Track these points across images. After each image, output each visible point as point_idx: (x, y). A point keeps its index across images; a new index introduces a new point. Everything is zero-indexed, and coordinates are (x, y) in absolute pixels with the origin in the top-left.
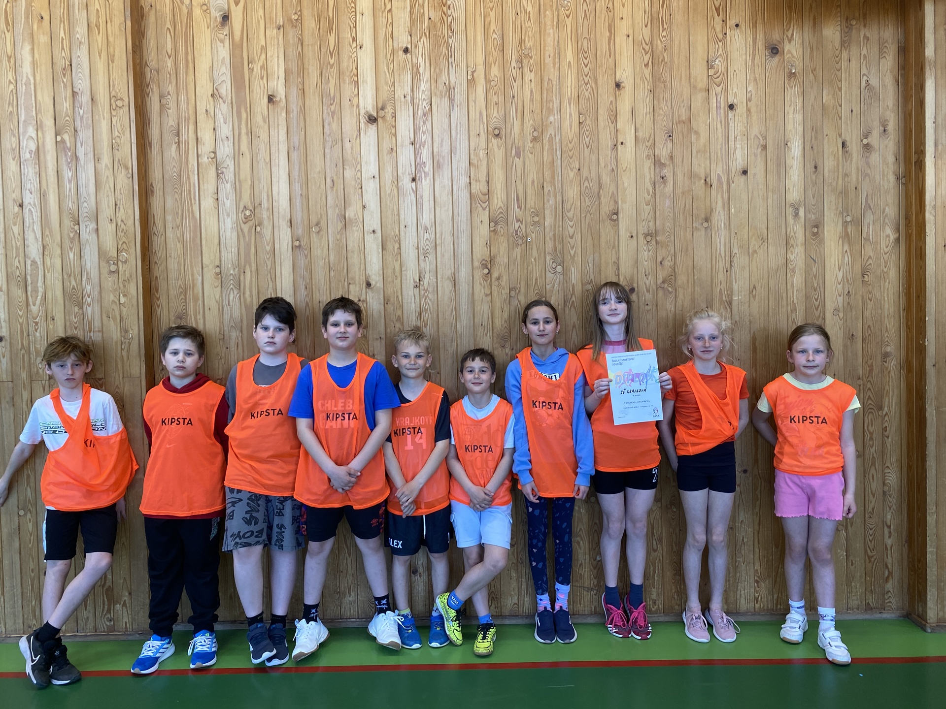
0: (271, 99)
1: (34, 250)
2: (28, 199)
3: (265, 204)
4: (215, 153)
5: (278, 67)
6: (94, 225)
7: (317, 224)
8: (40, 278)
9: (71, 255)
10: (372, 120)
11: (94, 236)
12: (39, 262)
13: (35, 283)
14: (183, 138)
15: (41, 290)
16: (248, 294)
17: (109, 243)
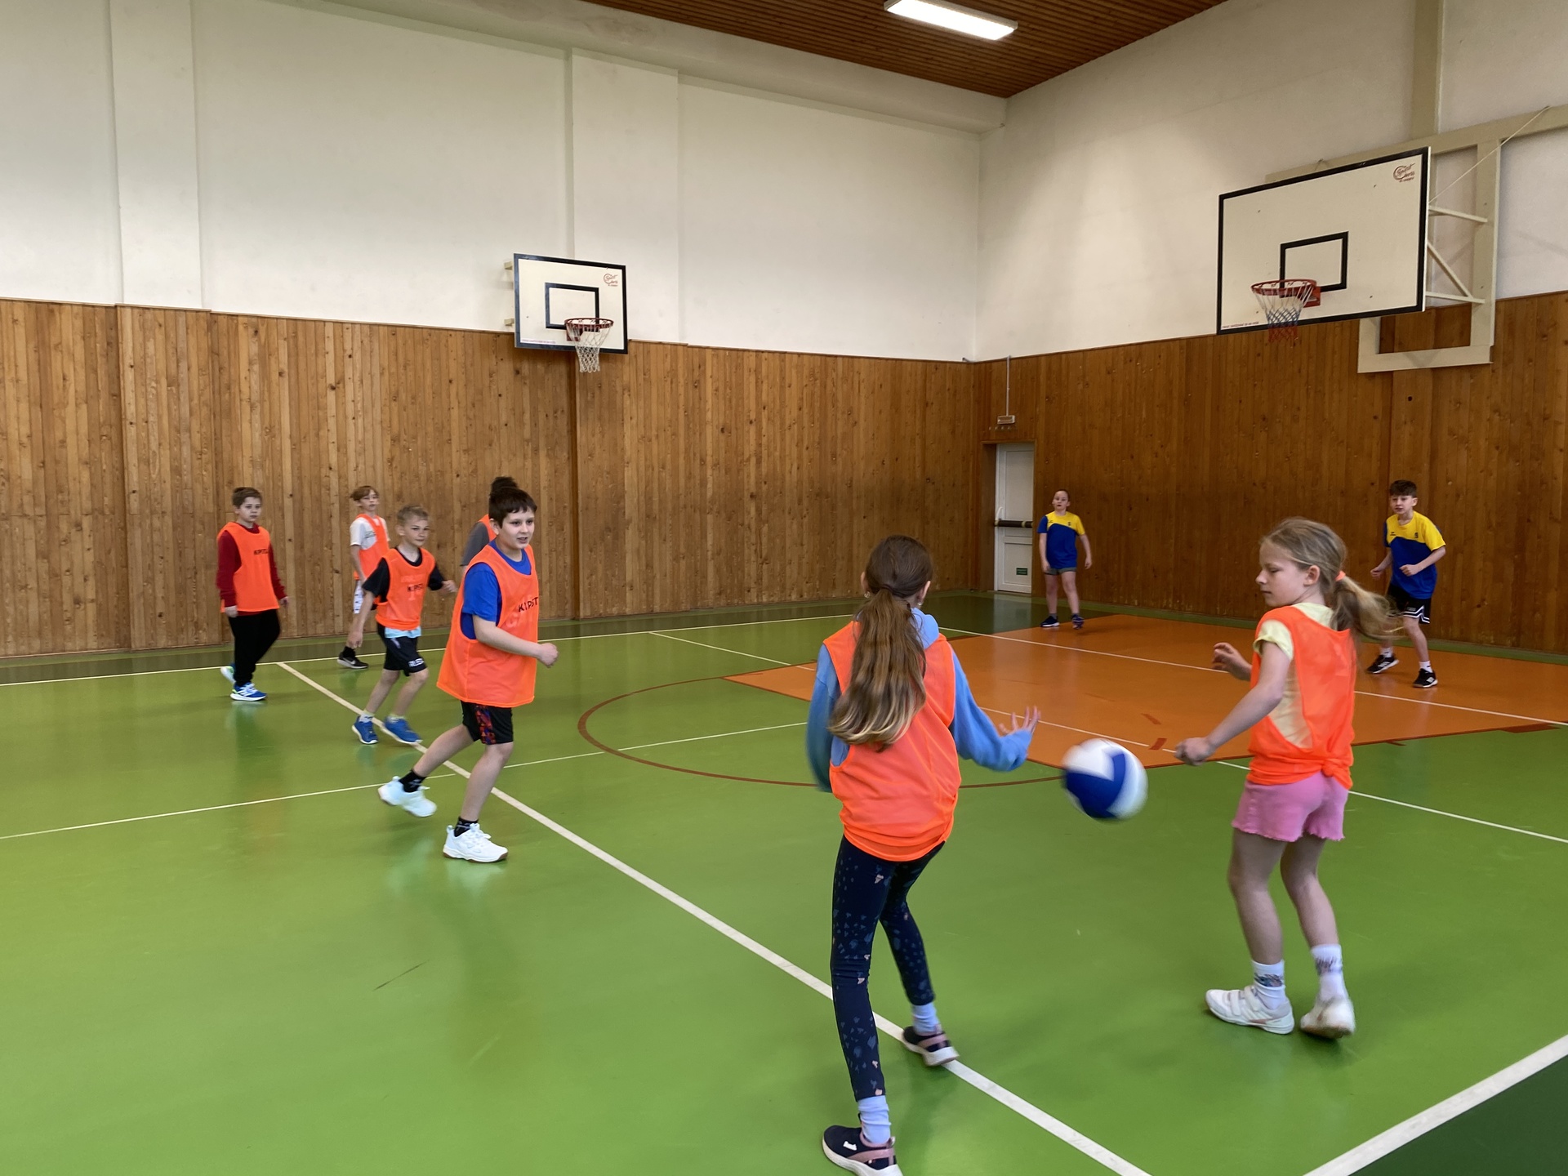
0: (281, 374)
1: (154, 446)
2: (151, 419)
3: (277, 427)
4: (250, 399)
5: (284, 357)
6: (188, 434)
7: (305, 437)
8: (158, 460)
9: (175, 449)
10: (333, 388)
11: (188, 439)
12: (157, 452)
13: (154, 463)
14: (232, 391)
15: (158, 467)
16: (267, 471)
17: (197, 444)
